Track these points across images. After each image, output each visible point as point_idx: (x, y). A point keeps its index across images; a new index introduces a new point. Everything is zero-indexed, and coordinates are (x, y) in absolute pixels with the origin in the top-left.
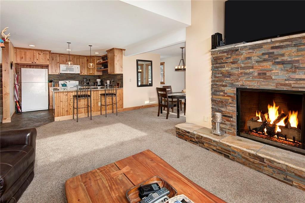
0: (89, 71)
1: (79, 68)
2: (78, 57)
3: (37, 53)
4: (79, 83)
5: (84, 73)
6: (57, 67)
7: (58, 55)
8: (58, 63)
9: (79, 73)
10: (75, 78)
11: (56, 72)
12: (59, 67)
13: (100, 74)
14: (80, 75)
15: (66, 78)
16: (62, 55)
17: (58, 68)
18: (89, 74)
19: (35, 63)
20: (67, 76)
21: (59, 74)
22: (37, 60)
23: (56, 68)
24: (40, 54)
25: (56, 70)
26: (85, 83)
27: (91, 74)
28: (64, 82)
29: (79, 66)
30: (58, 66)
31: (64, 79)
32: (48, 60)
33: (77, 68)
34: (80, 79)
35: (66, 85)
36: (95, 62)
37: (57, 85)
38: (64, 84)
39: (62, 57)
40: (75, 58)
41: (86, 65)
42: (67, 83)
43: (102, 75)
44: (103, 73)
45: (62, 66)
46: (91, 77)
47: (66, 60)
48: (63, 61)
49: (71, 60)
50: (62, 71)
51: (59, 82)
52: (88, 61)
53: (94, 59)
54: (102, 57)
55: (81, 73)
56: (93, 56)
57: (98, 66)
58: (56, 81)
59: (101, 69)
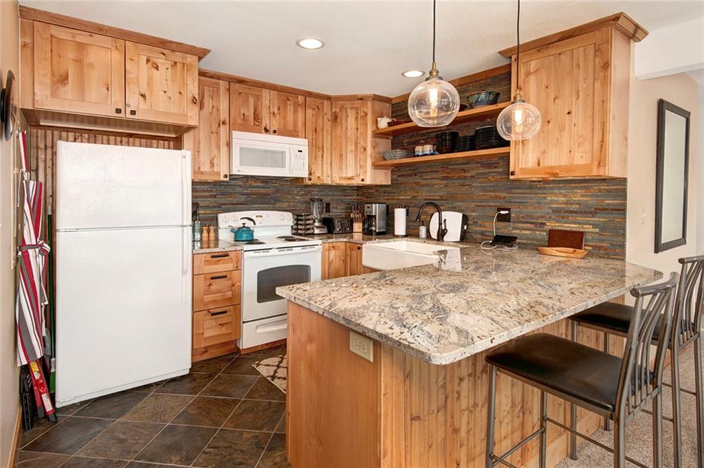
0: (341, 168)
1: (305, 149)
2: (301, 99)
3: (145, 58)
4: (298, 219)
5: (320, 175)
6: (218, 147)
7: (221, 82)
8: (224, 123)
9: (304, 173)
10: (277, 200)
11: (216, 169)
12: (229, 145)
13: (383, 178)
14: (307, 186)
15: (243, 198)
16: (240, 87)
17: (224, 149)
18: (340, 178)
19: (133, 113)
20: (249, 191)
21: (227, 179)
22: (143, 96)
23: (215, 152)
24: (157, 68)
25: (215, 162)
26: (317, 224)
27: (349, 179)
28: (246, 221)
29: (302, 143)
30: (223, 141)
31: (238, 204)
32: (194, 101)
33: (299, 151)
34: (299, 202)
35: (250, 232)
36: (366, 125)
37: (209, 232)
38: (244, 227)
39: (240, 93)
40: (288, 102)
41: (327, 140)
42: (255, 224)
43: (390, 184)
44: (398, 176)
45: (241, 139)
46: (334, 195)
47: (255, 111)
48: (244, 115)
49: (276, 112)
50: (241, 165)
51: (217, 220)
52: (339, 120)
53: (365, 110)
54: (393, 105)
55: (311, 173)
56: (361, 99)
57: (376, 143)
58: (205, 214)
59: (418, 156)
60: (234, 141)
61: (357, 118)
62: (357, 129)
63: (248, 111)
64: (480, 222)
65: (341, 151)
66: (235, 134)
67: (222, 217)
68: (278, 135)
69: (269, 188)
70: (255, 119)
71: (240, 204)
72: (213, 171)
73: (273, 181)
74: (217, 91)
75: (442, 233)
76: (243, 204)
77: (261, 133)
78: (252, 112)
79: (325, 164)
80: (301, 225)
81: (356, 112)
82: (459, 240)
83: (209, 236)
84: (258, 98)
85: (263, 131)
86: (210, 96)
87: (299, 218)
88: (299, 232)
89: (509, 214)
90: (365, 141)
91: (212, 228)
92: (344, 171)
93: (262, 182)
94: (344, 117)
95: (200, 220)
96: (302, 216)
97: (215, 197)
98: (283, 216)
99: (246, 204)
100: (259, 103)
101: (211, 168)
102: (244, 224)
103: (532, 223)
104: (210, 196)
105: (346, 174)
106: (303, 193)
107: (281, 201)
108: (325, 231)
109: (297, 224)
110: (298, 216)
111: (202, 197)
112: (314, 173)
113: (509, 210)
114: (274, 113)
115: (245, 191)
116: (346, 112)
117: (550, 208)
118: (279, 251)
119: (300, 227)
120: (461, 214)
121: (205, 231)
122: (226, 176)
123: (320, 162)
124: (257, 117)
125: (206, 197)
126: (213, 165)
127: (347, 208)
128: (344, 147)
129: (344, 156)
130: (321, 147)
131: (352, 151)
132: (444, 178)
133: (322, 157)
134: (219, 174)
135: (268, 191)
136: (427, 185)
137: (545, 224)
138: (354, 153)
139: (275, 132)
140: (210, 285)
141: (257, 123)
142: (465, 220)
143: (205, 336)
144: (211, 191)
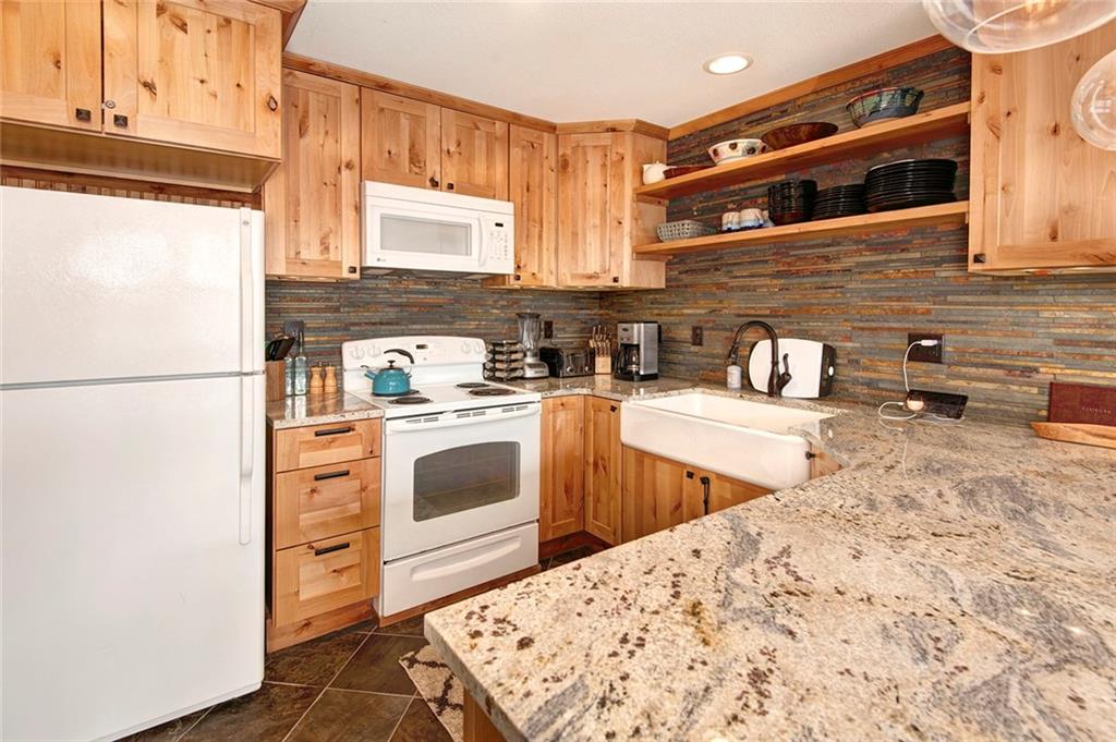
0: (575, 258)
1: (509, 222)
2: (500, 127)
3: (152, 4)
4: (494, 351)
5: (535, 271)
6: (337, 211)
7: (344, 87)
8: (349, 166)
9: (508, 268)
10: (455, 316)
11: (332, 256)
12: (359, 209)
13: (652, 276)
14: (511, 291)
15: (392, 313)
16: (383, 99)
17: (348, 214)
20: (403, 300)
21: (357, 276)
22: (149, 86)
23: (330, 222)
24: (183, 27)
25: (332, 241)
26: (529, 360)
27: (590, 277)
28: (395, 356)
29: (504, 210)
30: (347, 198)
31: (381, 324)
32: (271, 105)
33: (497, 225)
34: (496, 320)
35: (406, 378)
36: (621, 178)
37: (323, 377)
38: (391, 367)
39: (382, 110)
40: (477, 132)
41: (548, 206)
42: (412, 362)
43: (664, 287)
44: (680, 273)
45: (384, 198)
46: (559, 308)
47: (412, 147)
48: (390, 153)
49: (452, 149)
50: (382, 247)
51: (341, 353)
52: (570, 169)
53: (621, 151)
54: (668, 142)
55: (519, 267)
56: (613, 130)
57: (640, 213)
58: (317, 342)
59: (729, 230)
60: (369, 202)
61: (604, 165)
62: (606, 186)
63: (398, 145)
64: (864, 361)
65: (575, 225)
66: (372, 188)
67: (350, 349)
68: (457, 192)
69: (441, 294)
70: (412, 161)
71: (387, 324)
72: (327, 260)
73: (449, 282)
74: (336, 103)
75: (778, 382)
76: (392, 324)
77: (425, 188)
78: (407, 147)
79: (545, 250)
80: (501, 361)
81: (601, 153)
82: (817, 396)
83: (324, 386)
84: (417, 121)
85: (428, 183)
86: (320, 112)
87: (497, 349)
88: (498, 374)
89: (938, 348)
90: (620, 208)
91: (330, 369)
92: (581, 264)
93: (428, 283)
94: (580, 165)
95: (306, 355)
96: (502, 345)
97: (337, 310)
98: (468, 345)
99: (397, 324)
100: (421, 132)
101: (322, 253)
102: (391, 362)
103: (1001, 367)
104: (327, 310)
105: (585, 268)
106: (505, 303)
107: (464, 318)
108: (545, 371)
109: (493, 361)
110: (495, 345)
111: (311, 310)
112: (525, 266)
113: (938, 337)
114: (448, 152)
115: (395, 300)
116: (585, 153)
117: (1049, 335)
118: (459, 417)
119: (498, 365)
120: (821, 345)
121: (316, 377)
122: (353, 270)
123: (536, 247)
124: (415, 159)
125: (318, 310)
126: (327, 249)
127: (582, 330)
128: (580, 218)
129: (580, 236)
130: (537, 217)
131: (595, 227)
132: (779, 275)
133: (540, 237)
134: (338, 265)
135: (439, 299)
136: (742, 289)
137: (1036, 370)
138: (598, 230)
139: (451, 187)
140: (313, 491)
141: (417, 170)
142: (829, 355)
143: (303, 597)
144: (329, 299)
